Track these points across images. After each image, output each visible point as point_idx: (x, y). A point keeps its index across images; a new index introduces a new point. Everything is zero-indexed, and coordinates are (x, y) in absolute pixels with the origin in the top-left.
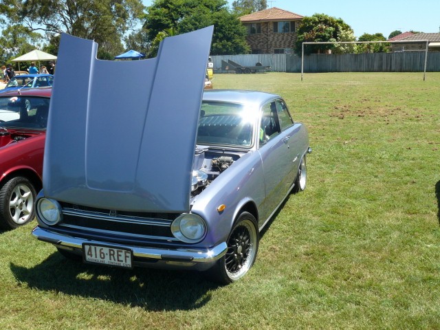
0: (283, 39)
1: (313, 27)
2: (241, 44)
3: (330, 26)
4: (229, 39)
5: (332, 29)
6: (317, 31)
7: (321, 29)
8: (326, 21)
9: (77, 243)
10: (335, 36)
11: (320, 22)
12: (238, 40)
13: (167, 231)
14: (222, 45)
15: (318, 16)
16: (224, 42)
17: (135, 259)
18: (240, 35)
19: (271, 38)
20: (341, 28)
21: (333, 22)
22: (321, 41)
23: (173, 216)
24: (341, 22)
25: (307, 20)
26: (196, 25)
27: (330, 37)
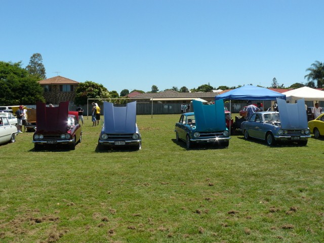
0: (66, 96)
1: (86, 89)
2: (41, 98)
3: (96, 88)
4: (32, 95)
5: (97, 90)
6: (88, 91)
7: (91, 90)
8: (94, 86)
9: (113, 142)
10: (99, 95)
11: (90, 86)
12: (38, 96)
13: (132, 138)
14: (28, 99)
15: (88, 83)
16: (30, 97)
17: (126, 143)
18: (40, 93)
19: (58, 95)
20: (102, 90)
21: (97, 86)
22: (91, 98)
23: (132, 134)
24: (102, 86)
25: (82, 85)
26: (10, 85)
27: (96, 95)
